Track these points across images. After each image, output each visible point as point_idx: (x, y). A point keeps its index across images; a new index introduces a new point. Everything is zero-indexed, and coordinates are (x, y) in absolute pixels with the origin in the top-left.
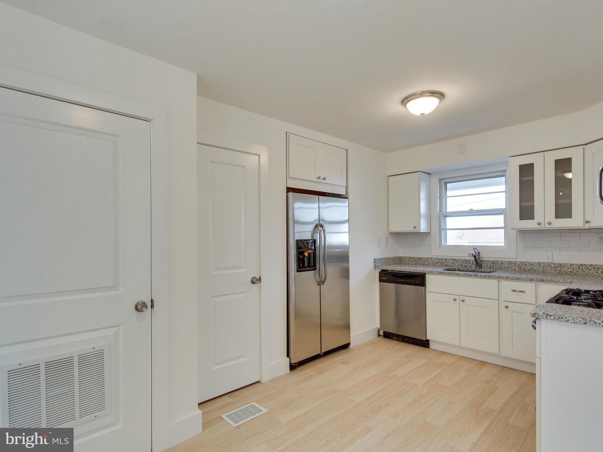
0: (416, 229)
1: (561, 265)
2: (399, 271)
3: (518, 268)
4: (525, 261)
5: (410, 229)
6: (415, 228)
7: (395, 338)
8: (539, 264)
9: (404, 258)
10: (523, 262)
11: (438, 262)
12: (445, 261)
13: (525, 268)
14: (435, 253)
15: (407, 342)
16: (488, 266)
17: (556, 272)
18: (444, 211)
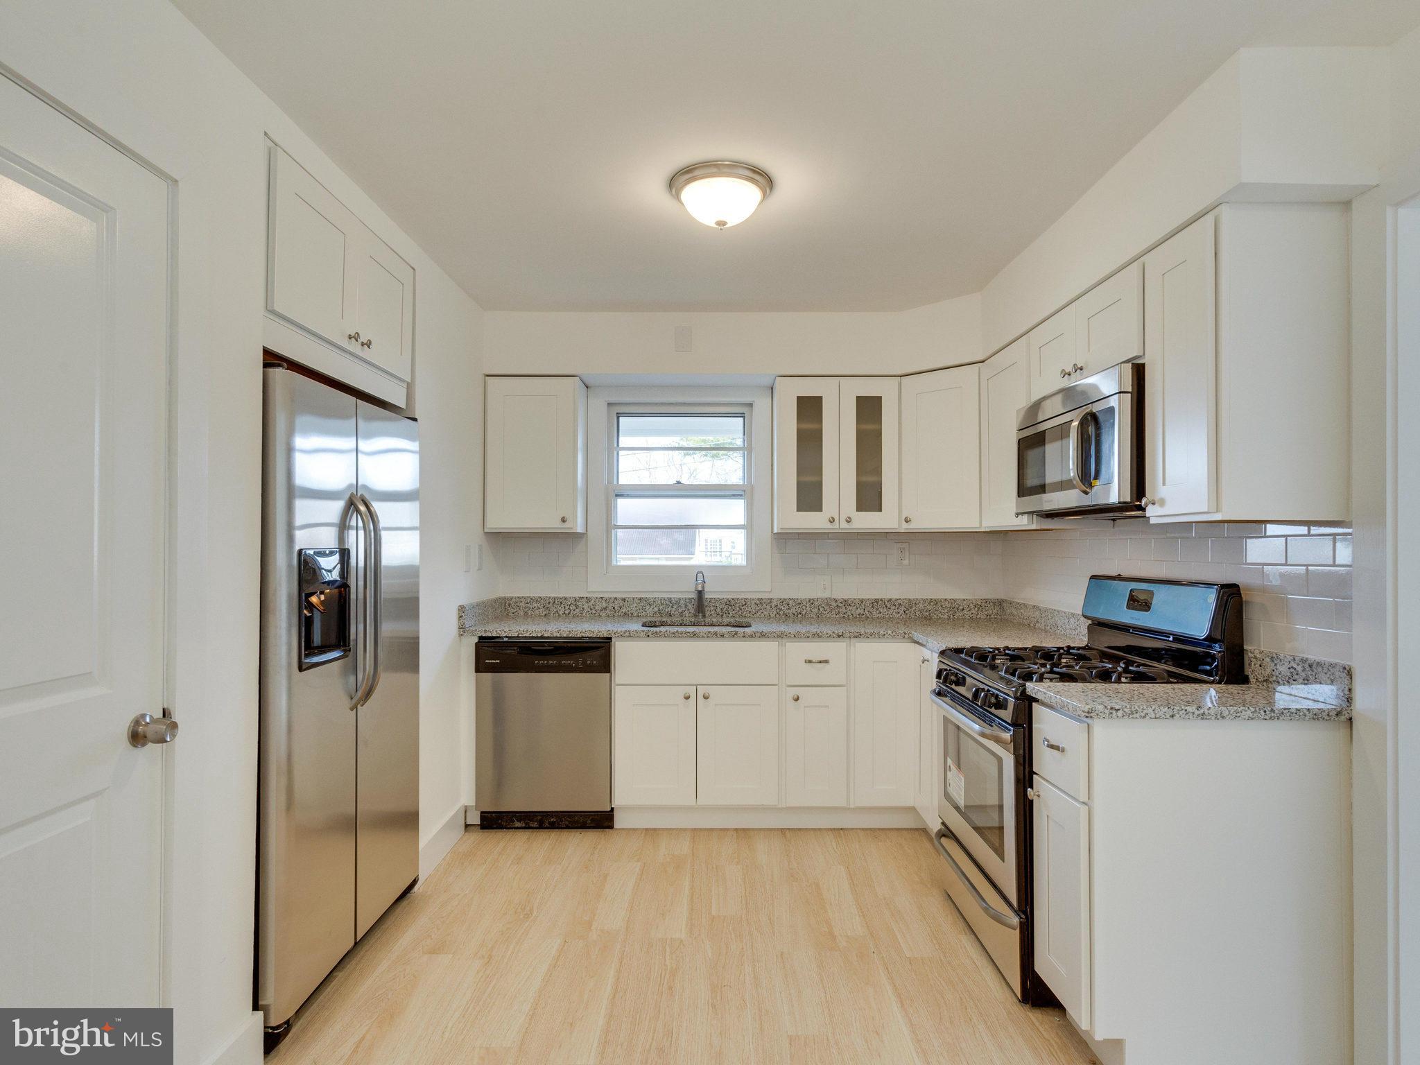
0: (566, 525)
1: (846, 603)
2: (537, 637)
3: (775, 613)
4: (787, 597)
5: (552, 524)
6: (563, 520)
7: (518, 824)
8: (811, 601)
9: (514, 600)
10: (784, 599)
11: (605, 609)
12: (621, 604)
13: (787, 612)
14: (597, 586)
15: (553, 826)
16: (718, 610)
17: (838, 616)
18: (615, 483)
